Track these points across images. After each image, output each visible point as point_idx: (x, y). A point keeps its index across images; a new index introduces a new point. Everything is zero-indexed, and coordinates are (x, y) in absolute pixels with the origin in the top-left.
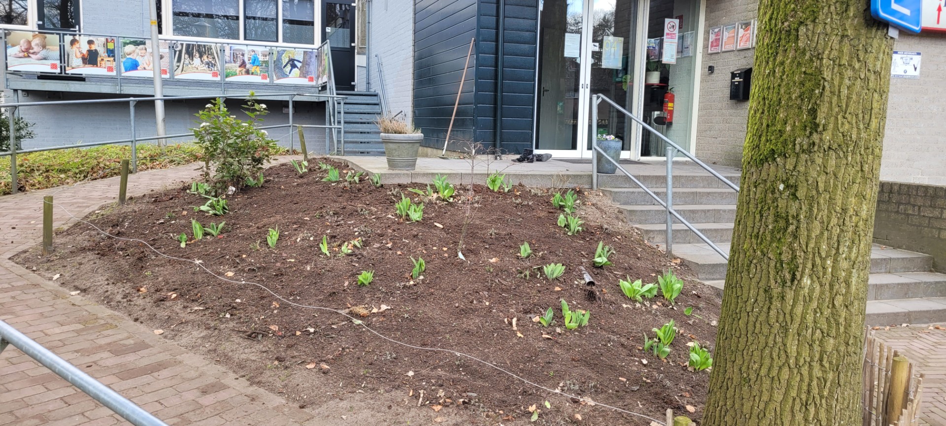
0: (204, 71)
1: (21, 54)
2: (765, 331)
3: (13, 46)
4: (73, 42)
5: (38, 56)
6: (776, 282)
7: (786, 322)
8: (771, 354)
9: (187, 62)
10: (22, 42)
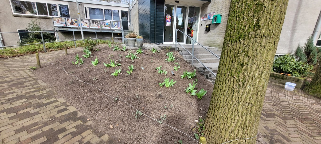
0: (96, 26)
1: (57, 22)
2: (231, 102)
3: (55, 21)
4: (68, 20)
5: (60, 23)
6: (236, 86)
7: (239, 100)
8: (232, 110)
9: (93, 24)
10: (56, 20)
